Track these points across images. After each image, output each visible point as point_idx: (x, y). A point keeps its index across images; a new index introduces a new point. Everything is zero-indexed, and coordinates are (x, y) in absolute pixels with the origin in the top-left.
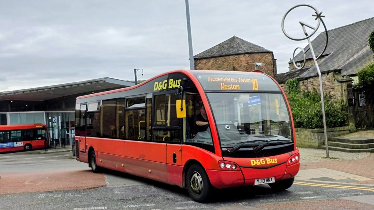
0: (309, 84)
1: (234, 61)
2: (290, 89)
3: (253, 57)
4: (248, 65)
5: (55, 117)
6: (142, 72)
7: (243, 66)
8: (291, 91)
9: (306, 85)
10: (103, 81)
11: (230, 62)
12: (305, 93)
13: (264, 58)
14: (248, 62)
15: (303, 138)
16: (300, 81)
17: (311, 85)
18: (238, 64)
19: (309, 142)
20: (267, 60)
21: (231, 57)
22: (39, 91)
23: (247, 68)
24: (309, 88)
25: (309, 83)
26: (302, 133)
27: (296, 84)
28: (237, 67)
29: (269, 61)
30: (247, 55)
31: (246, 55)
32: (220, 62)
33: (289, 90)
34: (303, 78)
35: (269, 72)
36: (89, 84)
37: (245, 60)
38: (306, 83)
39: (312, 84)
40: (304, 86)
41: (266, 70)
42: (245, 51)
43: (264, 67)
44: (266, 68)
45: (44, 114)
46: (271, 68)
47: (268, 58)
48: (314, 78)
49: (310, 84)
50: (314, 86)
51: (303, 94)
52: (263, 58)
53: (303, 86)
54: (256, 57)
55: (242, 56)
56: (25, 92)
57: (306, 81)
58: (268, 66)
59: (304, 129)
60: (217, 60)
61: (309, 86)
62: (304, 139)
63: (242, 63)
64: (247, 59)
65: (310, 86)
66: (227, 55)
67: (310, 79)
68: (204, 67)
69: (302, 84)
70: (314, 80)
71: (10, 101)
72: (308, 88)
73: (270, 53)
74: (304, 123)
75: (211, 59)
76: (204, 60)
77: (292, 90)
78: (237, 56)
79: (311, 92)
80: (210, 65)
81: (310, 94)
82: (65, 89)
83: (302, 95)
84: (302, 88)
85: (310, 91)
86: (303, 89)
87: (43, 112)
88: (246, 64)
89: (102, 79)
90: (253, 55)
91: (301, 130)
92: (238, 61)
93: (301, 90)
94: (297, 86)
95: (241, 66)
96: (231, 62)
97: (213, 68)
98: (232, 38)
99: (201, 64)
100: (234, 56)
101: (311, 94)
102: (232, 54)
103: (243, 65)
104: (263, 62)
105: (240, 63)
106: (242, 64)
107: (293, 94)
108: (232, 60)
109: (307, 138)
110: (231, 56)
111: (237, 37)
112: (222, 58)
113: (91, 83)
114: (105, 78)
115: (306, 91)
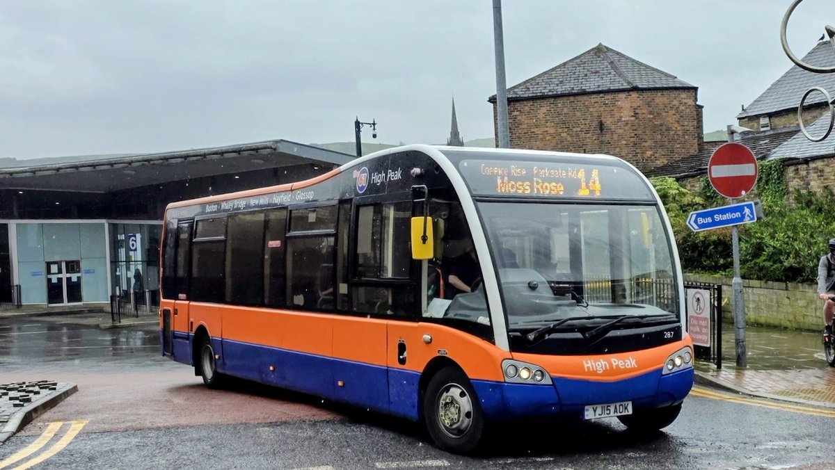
0: (813, 175)
1: (601, 109)
2: (761, 184)
3: (649, 99)
4: (636, 119)
5: (135, 236)
6: (374, 129)
7: (624, 121)
8: (763, 191)
9: (803, 177)
10: (271, 148)
11: (591, 110)
12: (800, 195)
13: (676, 103)
14: (637, 111)
15: (801, 307)
16: (789, 166)
17: (816, 178)
18: (612, 116)
19: (816, 317)
20: (683, 108)
21: (594, 99)
22: (99, 168)
23: (635, 128)
24: (812, 183)
25: (811, 171)
26: (799, 295)
27: (778, 174)
28: (608, 122)
29: (688, 110)
30: (634, 95)
31: (631, 93)
32: (566, 110)
33: (759, 186)
34: (799, 159)
35: (687, 137)
36: (234, 155)
37: (628, 105)
38: (804, 173)
39: (821, 176)
40: (798, 180)
41: (680, 133)
42: (629, 83)
43: (676, 125)
44: (679, 128)
45: (106, 226)
46: (692, 129)
47: (685, 103)
48: (825, 159)
49: (815, 175)
50: (827, 179)
51: (796, 199)
52: (674, 103)
53: (796, 180)
54: (657, 101)
55: (622, 96)
56: (62, 171)
57: (805, 166)
58: (686, 123)
59: (805, 285)
60: (560, 105)
61: (811, 180)
62: (804, 310)
63: (622, 114)
64: (635, 105)
65: (814, 180)
66: (584, 93)
67: (816, 161)
68: (526, 122)
69: (791, 175)
70: (827, 165)
71: (16, 191)
72: (808, 184)
73: (691, 91)
74: (804, 272)
75: (545, 102)
76: (525, 103)
77: (767, 187)
78: (609, 96)
79: (818, 195)
80: (541, 116)
81: (813, 199)
82: (168, 165)
83: (791, 201)
84: (794, 184)
85: (815, 193)
86: (797, 188)
87: (103, 221)
88: (633, 116)
89: (268, 144)
90: (649, 94)
91: (796, 288)
92: (612, 108)
93: (791, 189)
94: (779, 179)
95: (619, 120)
96: (595, 109)
97: (548, 124)
98: (595, 48)
99: (518, 113)
100: (601, 95)
101: (817, 201)
102: (596, 89)
103: (623, 119)
104: (674, 112)
105: (617, 115)
106: (621, 117)
107: (767, 196)
108: (596, 105)
109: (813, 306)
110: (594, 96)
111: (607, 48)
112: (572, 99)
113: (239, 154)
114: (277, 142)
115: (804, 192)
